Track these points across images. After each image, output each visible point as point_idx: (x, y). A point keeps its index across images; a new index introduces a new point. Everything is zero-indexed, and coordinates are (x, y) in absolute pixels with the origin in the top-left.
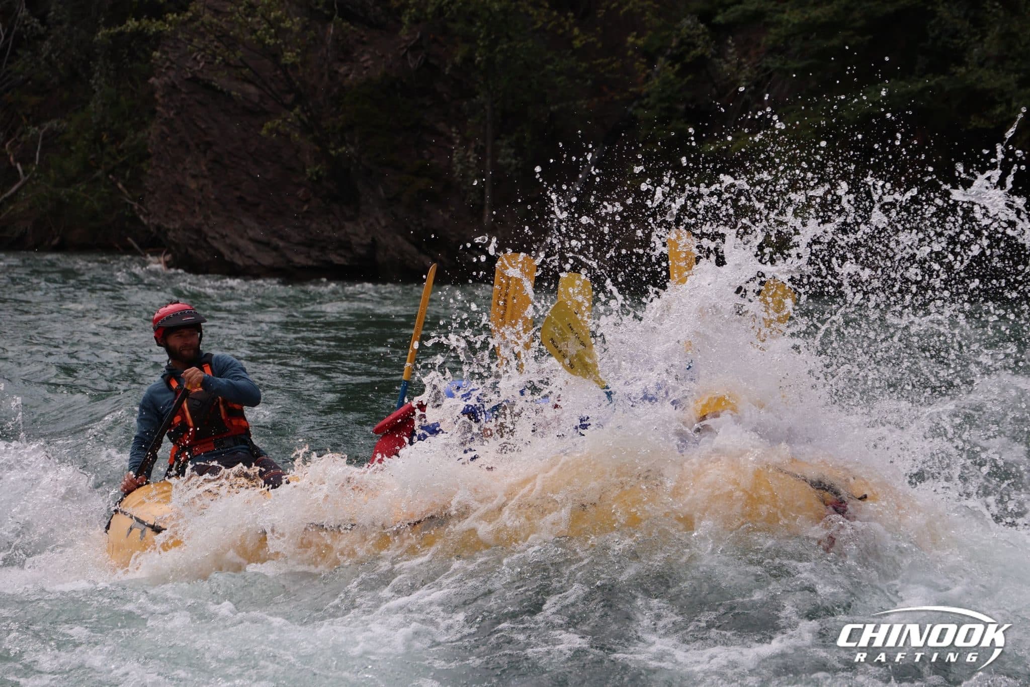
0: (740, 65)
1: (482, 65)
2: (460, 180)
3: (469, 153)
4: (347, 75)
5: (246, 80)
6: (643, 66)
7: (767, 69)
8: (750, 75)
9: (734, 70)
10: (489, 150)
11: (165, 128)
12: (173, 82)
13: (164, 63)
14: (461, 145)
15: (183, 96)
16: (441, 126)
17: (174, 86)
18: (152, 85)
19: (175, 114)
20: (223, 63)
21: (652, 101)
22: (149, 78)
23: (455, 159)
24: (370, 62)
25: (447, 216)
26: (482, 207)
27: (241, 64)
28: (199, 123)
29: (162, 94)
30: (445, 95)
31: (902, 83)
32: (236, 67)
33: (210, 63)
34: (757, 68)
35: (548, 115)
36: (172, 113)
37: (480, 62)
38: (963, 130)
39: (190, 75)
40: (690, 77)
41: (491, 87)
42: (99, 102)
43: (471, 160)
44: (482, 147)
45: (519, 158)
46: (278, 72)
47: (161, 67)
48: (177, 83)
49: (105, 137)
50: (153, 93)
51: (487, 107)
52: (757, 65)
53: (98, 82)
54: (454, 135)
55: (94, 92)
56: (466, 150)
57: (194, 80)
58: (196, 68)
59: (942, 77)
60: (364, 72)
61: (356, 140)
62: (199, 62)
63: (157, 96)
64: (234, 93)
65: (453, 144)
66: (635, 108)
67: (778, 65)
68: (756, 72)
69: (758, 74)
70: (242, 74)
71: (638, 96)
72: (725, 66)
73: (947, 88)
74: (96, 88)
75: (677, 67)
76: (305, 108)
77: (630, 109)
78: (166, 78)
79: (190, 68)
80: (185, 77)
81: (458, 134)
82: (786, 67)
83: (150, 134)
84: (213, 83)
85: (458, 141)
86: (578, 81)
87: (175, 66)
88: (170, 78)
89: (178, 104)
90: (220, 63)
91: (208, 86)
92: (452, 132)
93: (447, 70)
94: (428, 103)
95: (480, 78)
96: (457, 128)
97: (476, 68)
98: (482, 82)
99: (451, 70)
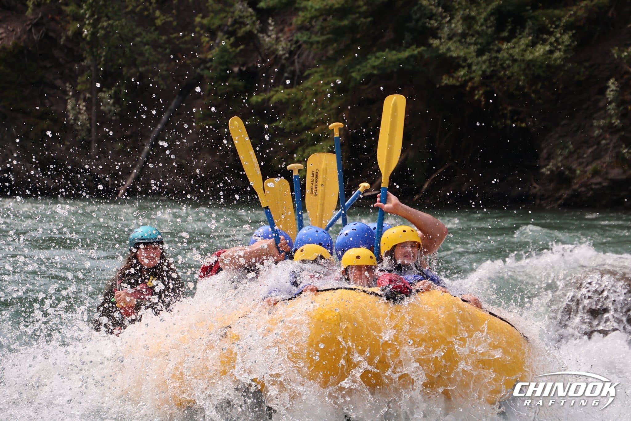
0: (277, 39)
1: (88, 38)
2: (73, 122)
3: (79, 102)
6: (207, 39)
7: (297, 42)
8: (284, 46)
9: (274, 42)
10: (94, 101)
14: (73, 96)
16: (59, 82)
21: (214, 64)
23: (69, 107)
25: (63, 149)
26: (89, 142)
30: (61, 60)
31: (394, 52)
34: (290, 41)
35: (138, 74)
37: (86, 35)
38: (438, 86)
40: (242, 47)
41: (95, 54)
43: (81, 107)
44: (89, 98)
45: (117, 106)
51: (92, 68)
52: (290, 39)
54: (68, 89)
56: (77, 100)
59: (422, 48)
65: (67, 95)
66: (202, 70)
67: (305, 38)
68: (289, 44)
69: (291, 45)
71: (204, 61)
72: (267, 39)
73: (426, 56)
75: (232, 40)
77: (198, 70)
81: (71, 88)
82: (311, 40)
85: (71, 93)
86: (159, 50)
92: (66, 87)
93: (62, 41)
94: (48, 65)
95: (87, 48)
96: (70, 84)
97: (84, 39)
98: (88, 50)
99: (65, 41)
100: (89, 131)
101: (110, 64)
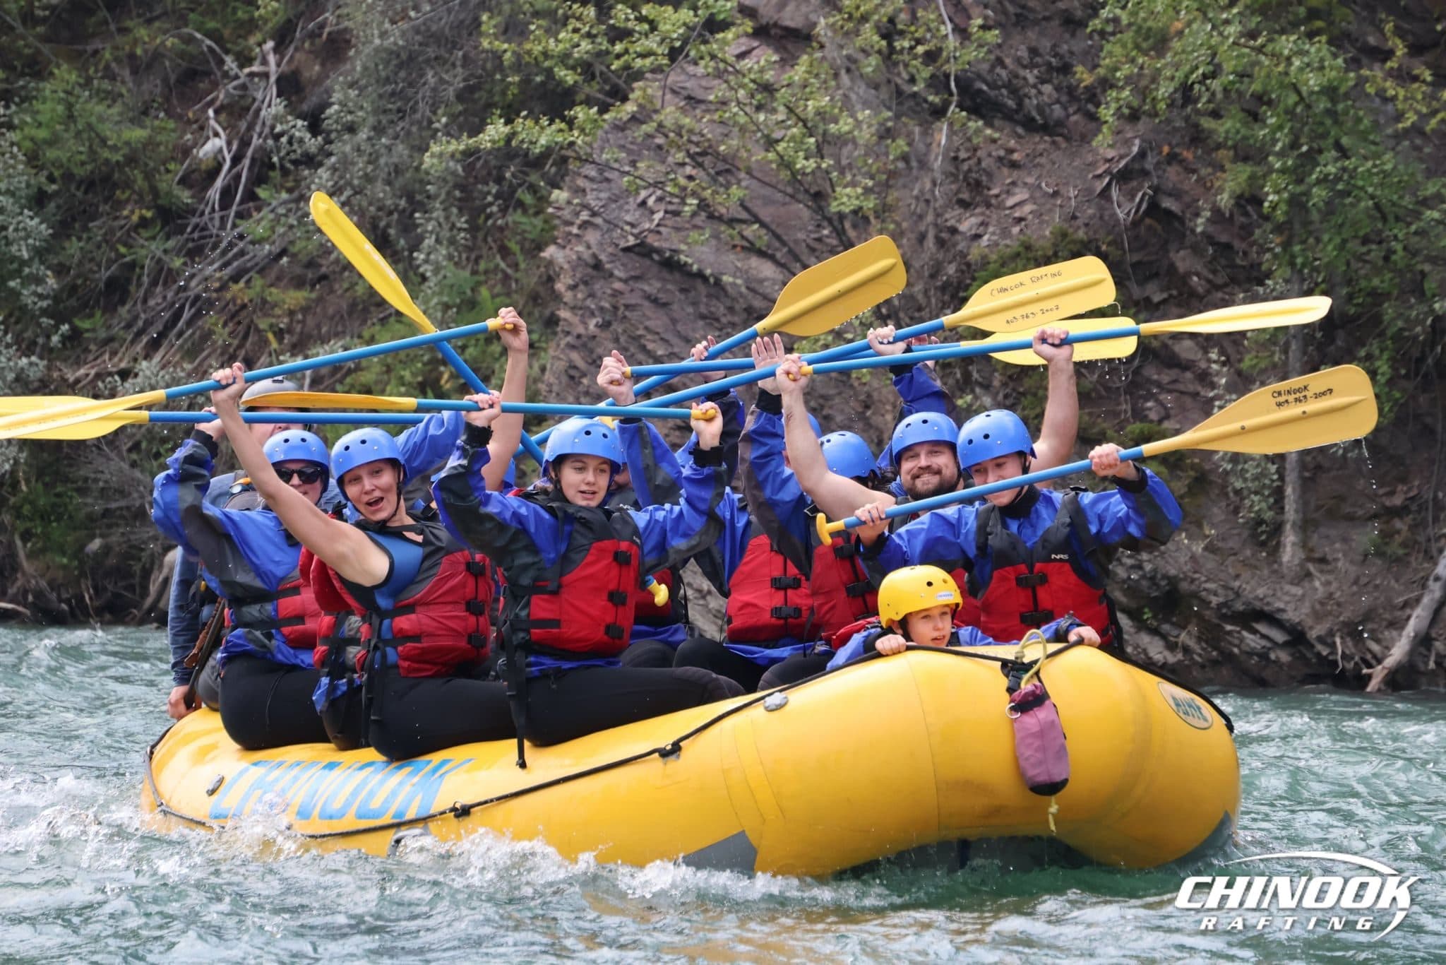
1: (1280, 215)
2: (1229, 467)
4: (978, 237)
5: (752, 249)
11: (575, 357)
12: (595, 256)
13: (577, 214)
15: (618, 285)
16: (1186, 349)
17: (598, 266)
18: (550, 263)
19: (597, 325)
20: (703, 214)
22: (540, 247)
24: (1028, 208)
25: (1198, 548)
26: (1278, 529)
27: (744, 215)
28: (650, 346)
29: (571, 282)
32: (732, 222)
33: (676, 214)
35: (1429, 321)
36: (592, 323)
37: (1274, 207)
39: (632, 241)
41: (1299, 261)
42: (435, 300)
46: (826, 232)
47: (572, 224)
48: (603, 257)
49: (446, 376)
50: (550, 280)
53: (432, 257)
55: (424, 278)
57: (642, 250)
58: (647, 226)
60: (1016, 230)
61: (996, 383)
62: (653, 213)
63: (559, 286)
64: (726, 279)
65: (1213, 386)
70: (743, 237)
74: (427, 269)
76: (884, 311)
78: (580, 248)
79: (633, 225)
80: (623, 244)
81: (1224, 364)
83: (543, 369)
84: (683, 258)
85: (1223, 381)
87: (598, 221)
88: (589, 247)
89: (607, 305)
90: (694, 214)
91: (671, 264)
92: (1209, 361)
93: (1200, 225)
94: (1157, 298)
95: (1275, 241)
96: (1222, 352)
97: (1267, 218)
98: (1278, 250)
99: (1208, 220)
100: (1279, 493)
101: (1344, 291)
